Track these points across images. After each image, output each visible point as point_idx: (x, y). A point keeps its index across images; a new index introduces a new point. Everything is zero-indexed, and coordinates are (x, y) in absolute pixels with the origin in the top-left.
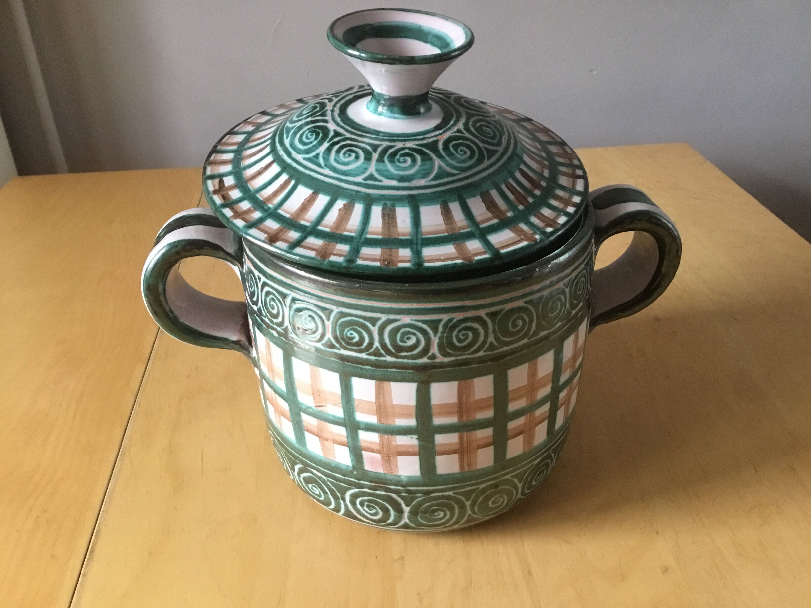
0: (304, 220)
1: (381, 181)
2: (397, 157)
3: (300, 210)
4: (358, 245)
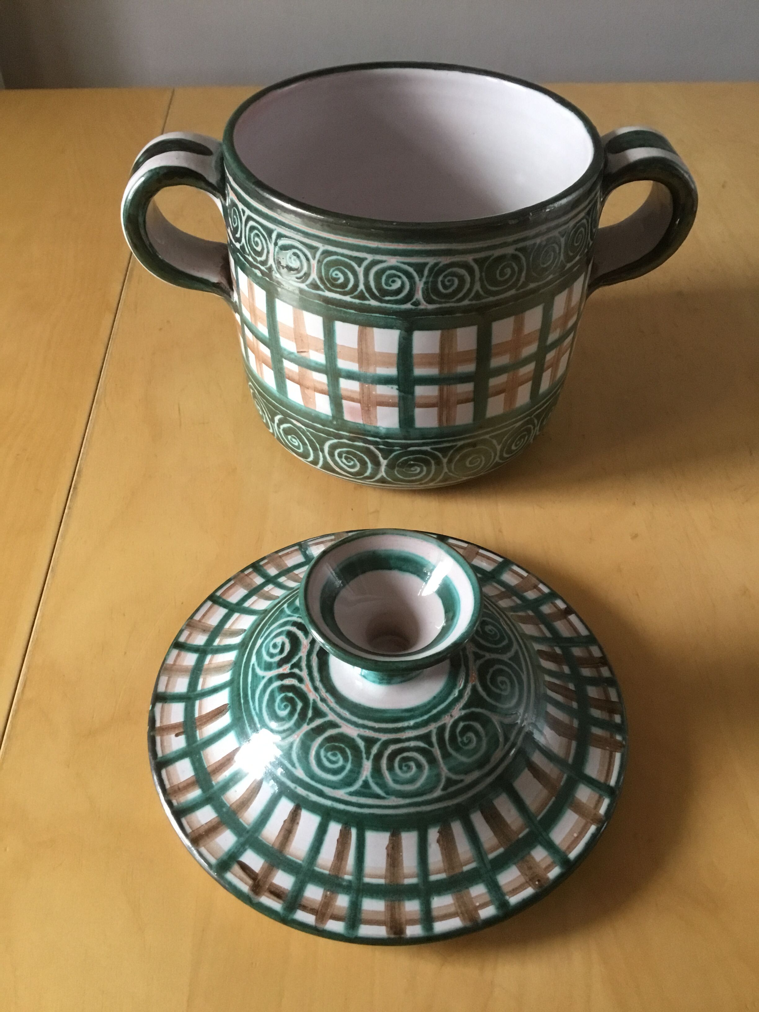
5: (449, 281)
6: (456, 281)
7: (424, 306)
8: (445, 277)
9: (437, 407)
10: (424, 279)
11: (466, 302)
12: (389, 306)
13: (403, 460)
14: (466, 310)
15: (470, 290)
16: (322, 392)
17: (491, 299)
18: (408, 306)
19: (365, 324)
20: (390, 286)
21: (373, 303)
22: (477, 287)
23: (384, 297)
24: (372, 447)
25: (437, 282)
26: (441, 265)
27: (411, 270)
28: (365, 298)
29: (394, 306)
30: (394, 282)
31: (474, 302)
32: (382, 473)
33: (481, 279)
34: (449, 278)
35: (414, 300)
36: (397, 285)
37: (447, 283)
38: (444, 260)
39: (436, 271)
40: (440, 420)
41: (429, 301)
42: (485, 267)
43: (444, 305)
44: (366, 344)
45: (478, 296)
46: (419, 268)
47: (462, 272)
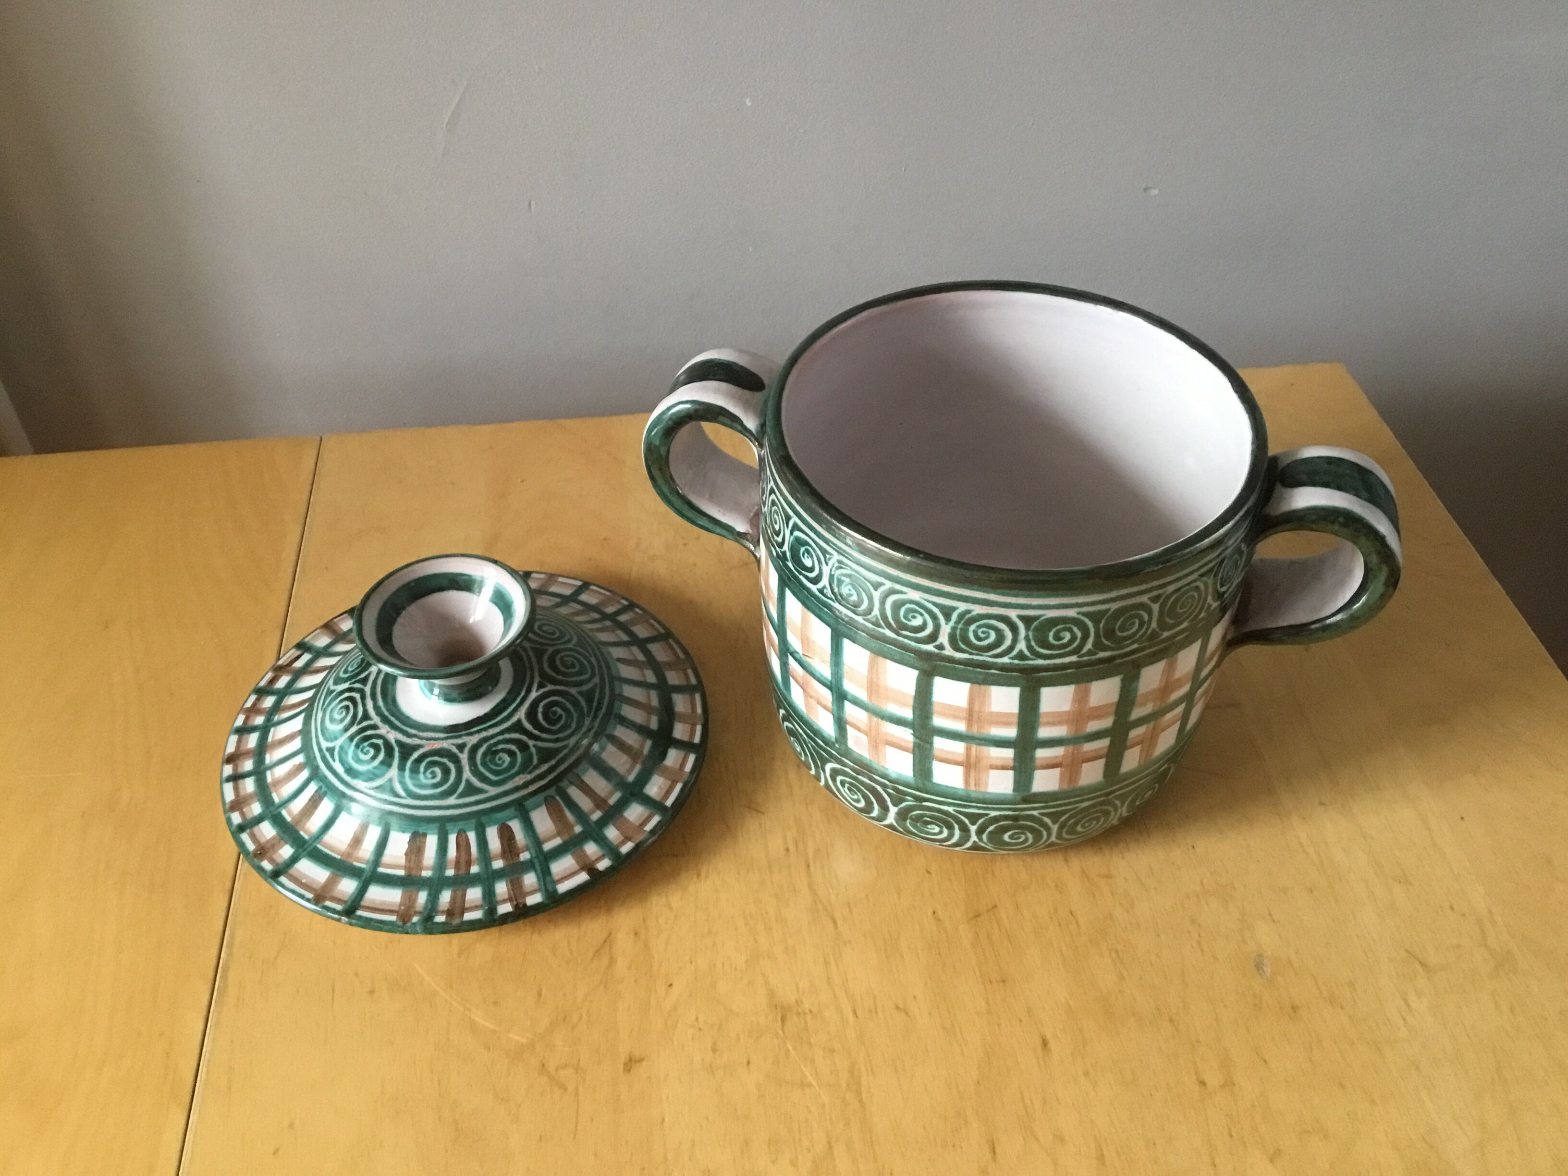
5: (983, 632)
6: (993, 636)
7: (949, 651)
8: (979, 627)
9: (963, 766)
10: (952, 623)
11: (1006, 660)
12: (906, 641)
13: (917, 814)
14: (1003, 668)
15: (1011, 648)
16: (825, 707)
17: (1040, 662)
18: (930, 648)
19: (878, 653)
20: (910, 620)
21: (889, 633)
22: (1022, 646)
23: (901, 630)
24: (879, 788)
25: (967, 631)
26: (974, 613)
27: (936, 610)
28: (879, 626)
29: (913, 644)
30: (914, 617)
31: (1016, 662)
32: (891, 819)
33: (1027, 638)
34: (984, 629)
35: (938, 643)
36: (917, 622)
37: (982, 635)
38: (977, 610)
39: (967, 620)
40: (967, 782)
41: (958, 649)
42: (1032, 628)
43: (975, 657)
44: (877, 675)
45: (1021, 656)
46: (947, 612)
47: (1002, 626)
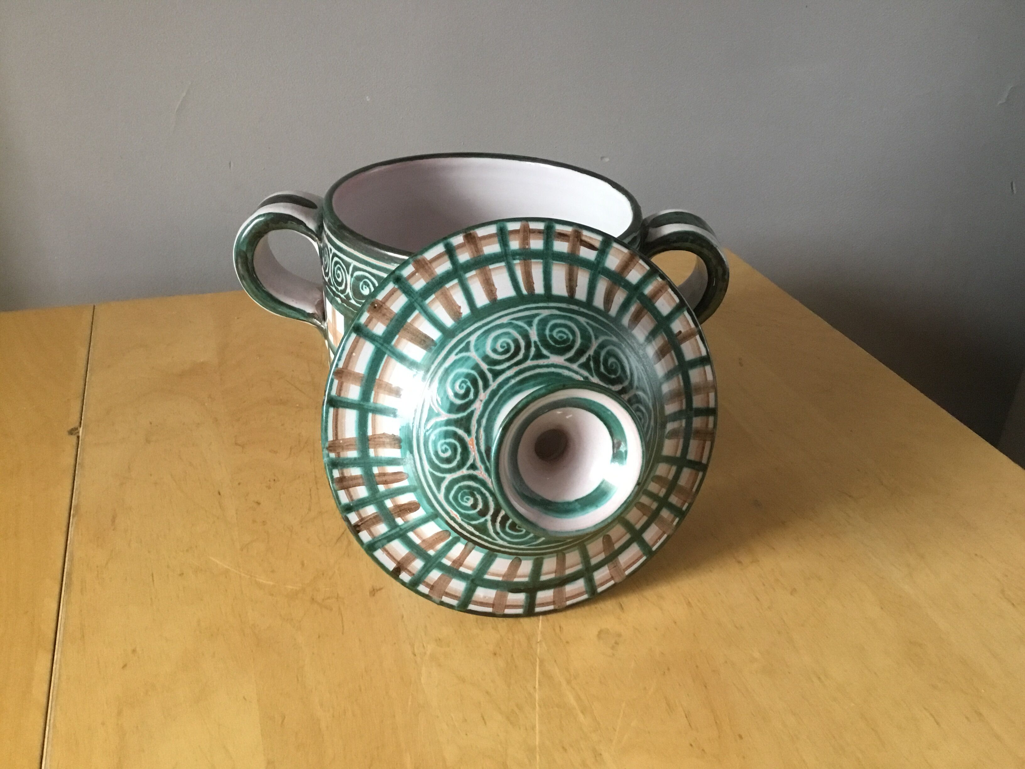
0: (474, 275)
1: (457, 354)
2: (469, 384)
3: (489, 279)
4: (413, 298)
